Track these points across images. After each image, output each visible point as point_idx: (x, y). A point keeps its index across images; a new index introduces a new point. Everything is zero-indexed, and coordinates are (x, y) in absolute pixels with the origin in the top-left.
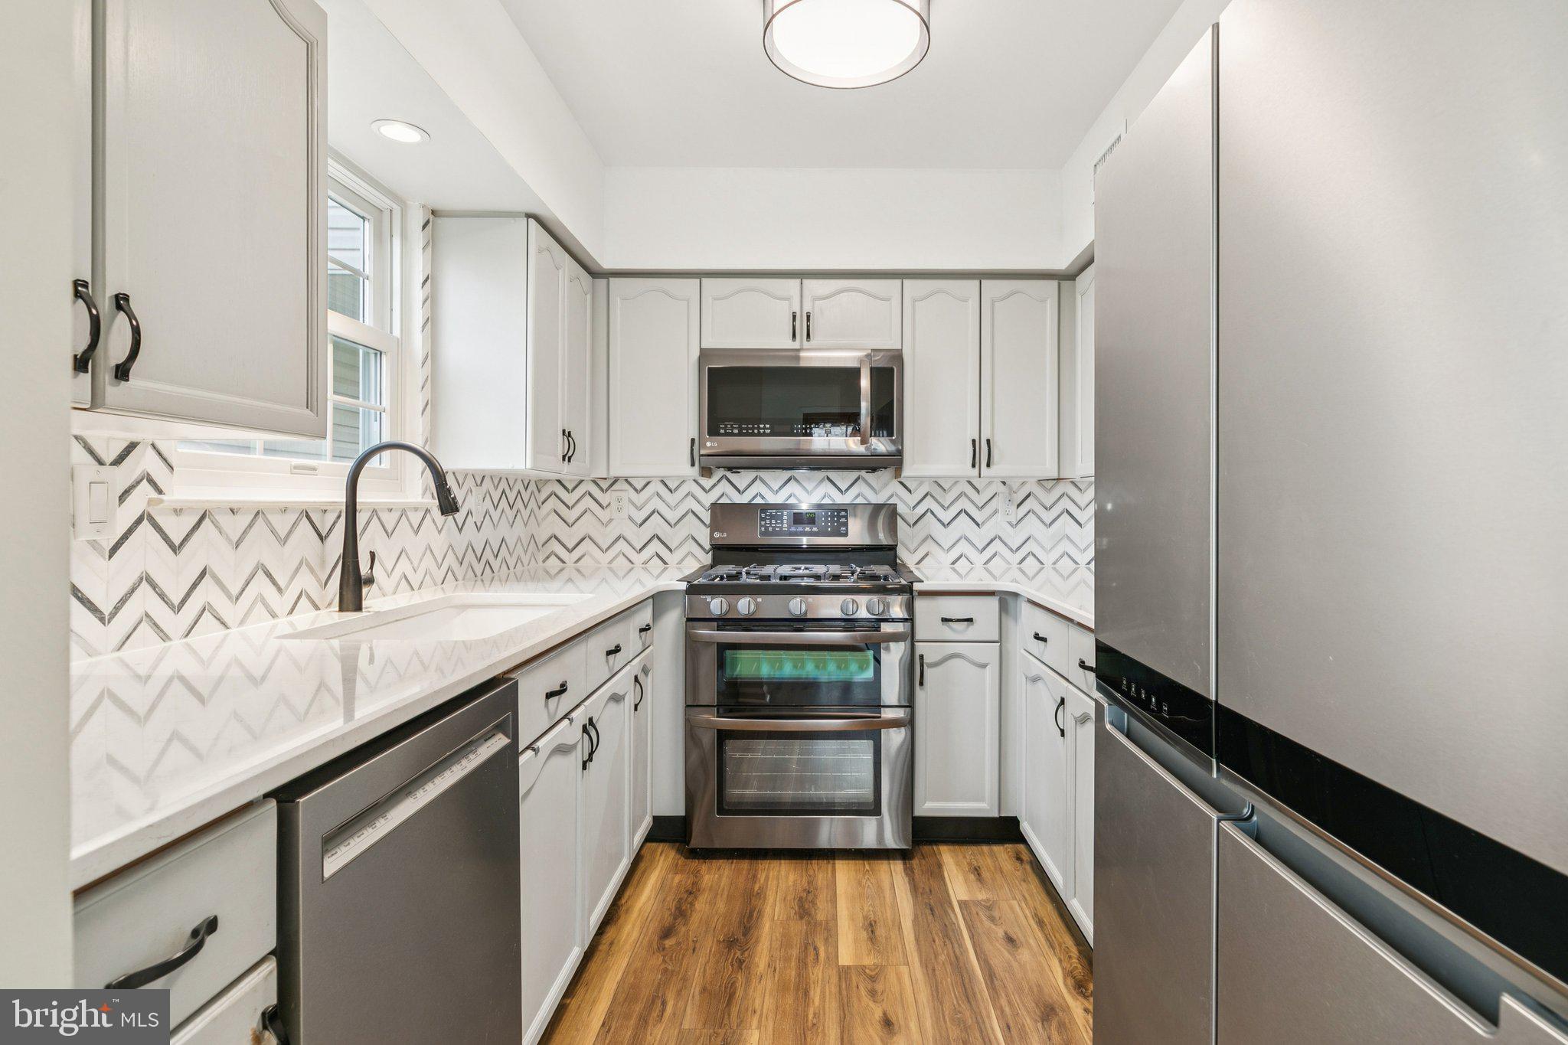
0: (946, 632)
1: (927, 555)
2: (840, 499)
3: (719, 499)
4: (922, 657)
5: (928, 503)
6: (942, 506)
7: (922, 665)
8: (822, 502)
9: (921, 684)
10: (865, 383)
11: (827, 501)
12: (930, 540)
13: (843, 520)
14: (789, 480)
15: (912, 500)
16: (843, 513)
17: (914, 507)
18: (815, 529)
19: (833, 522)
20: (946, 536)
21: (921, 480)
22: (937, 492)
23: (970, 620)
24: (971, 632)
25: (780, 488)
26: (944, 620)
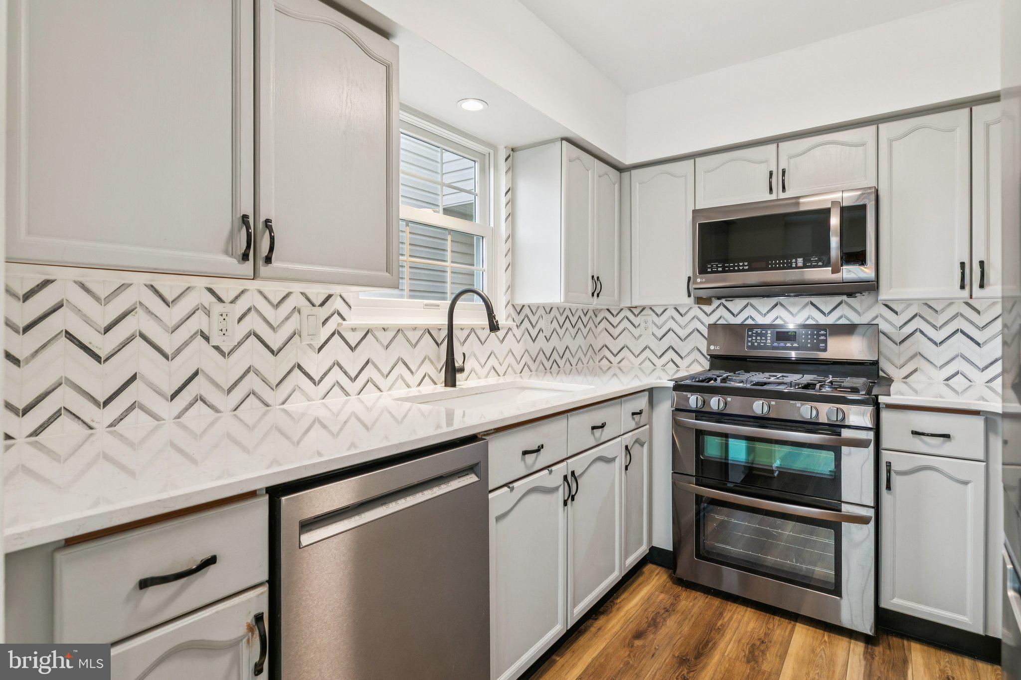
0: (918, 444)
1: (916, 370)
2: (822, 320)
3: (717, 321)
4: (889, 465)
5: (917, 323)
6: (934, 326)
7: (889, 471)
8: (805, 323)
9: (889, 487)
10: (835, 221)
11: (810, 322)
12: (919, 357)
13: (822, 338)
14: (776, 305)
15: (899, 320)
16: (822, 332)
17: (901, 328)
18: (796, 345)
19: (812, 339)
20: (939, 355)
21: (909, 302)
22: (927, 313)
23: (947, 436)
24: (947, 448)
25: (768, 312)
26: (915, 433)
